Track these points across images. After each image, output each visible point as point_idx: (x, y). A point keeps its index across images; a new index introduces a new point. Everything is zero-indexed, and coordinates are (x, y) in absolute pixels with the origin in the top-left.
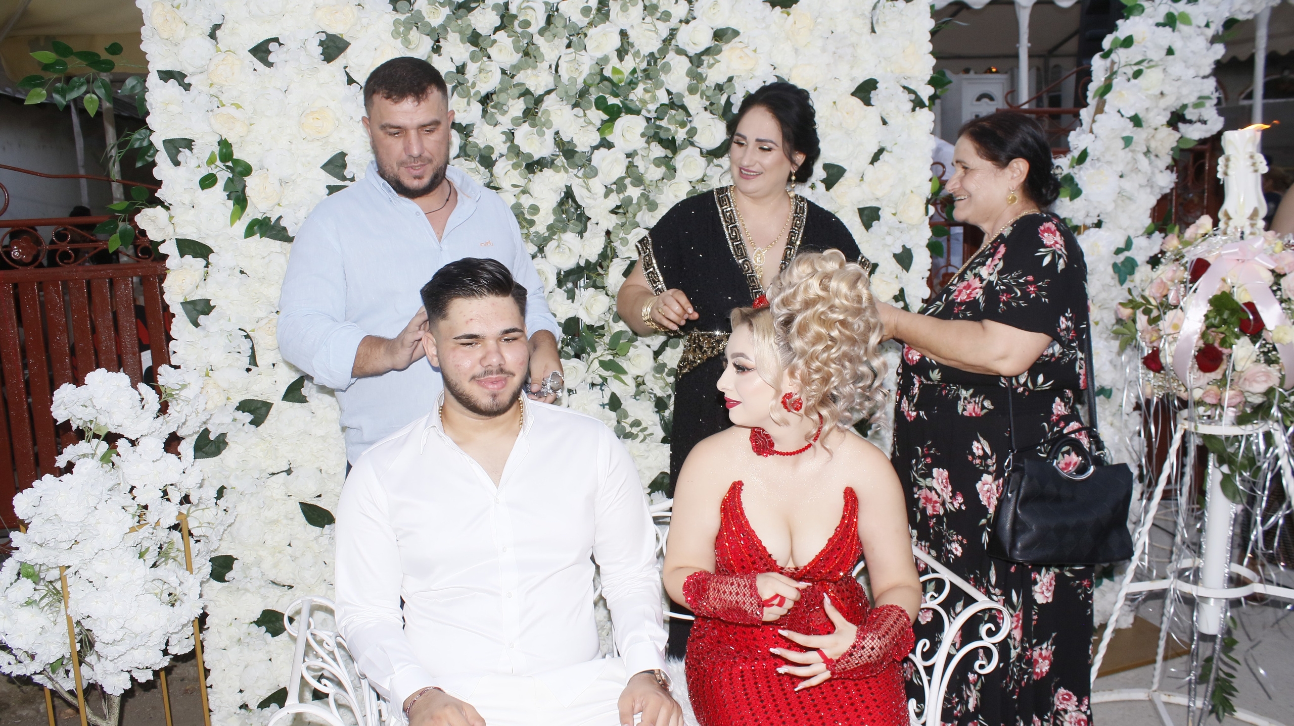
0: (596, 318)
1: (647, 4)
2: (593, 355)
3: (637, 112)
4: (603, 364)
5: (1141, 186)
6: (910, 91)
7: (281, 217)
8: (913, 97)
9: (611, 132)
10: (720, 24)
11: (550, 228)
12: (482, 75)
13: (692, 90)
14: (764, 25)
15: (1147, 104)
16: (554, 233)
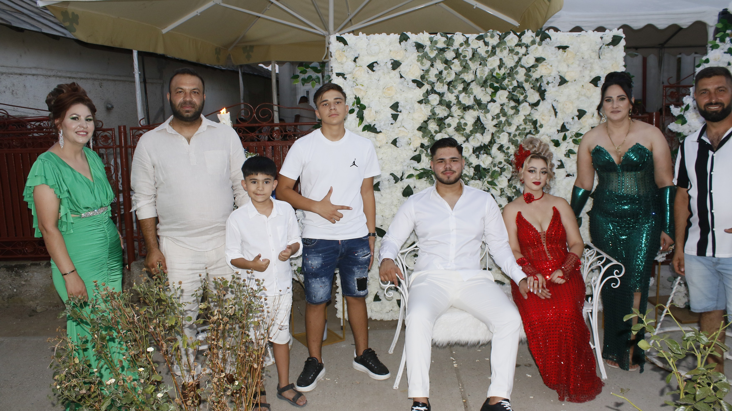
0: (487, 166)
1: (511, 49)
2: (485, 179)
3: (505, 89)
4: (489, 183)
7: (375, 125)
9: (495, 96)
10: (538, 56)
11: (471, 131)
12: (448, 75)
13: (526, 81)
14: (555, 56)
16: (473, 134)
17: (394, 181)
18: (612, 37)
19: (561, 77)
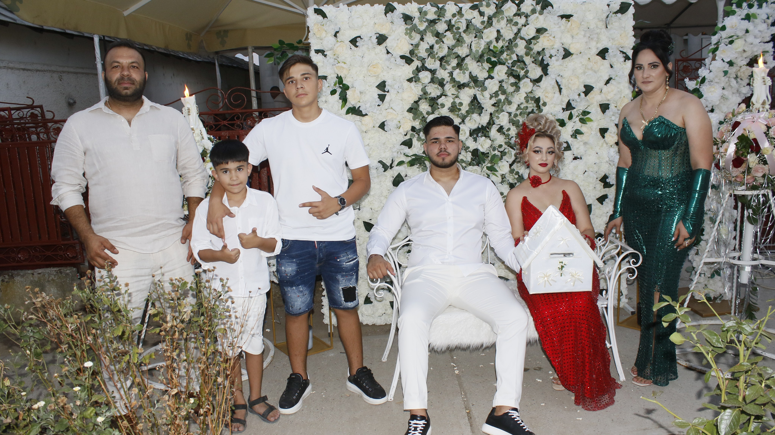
0: (485, 150)
1: (509, 19)
2: (484, 165)
3: (504, 64)
4: (488, 168)
5: (733, 93)
6: (623, 53)
8: (625, 55)
10: (539, 26)
11: (467, 112)
13: (527, 54)
15: (736, 55)
16: (469, 114)
17: (383, 169)
18: (620, 3)
19: (565, 50)
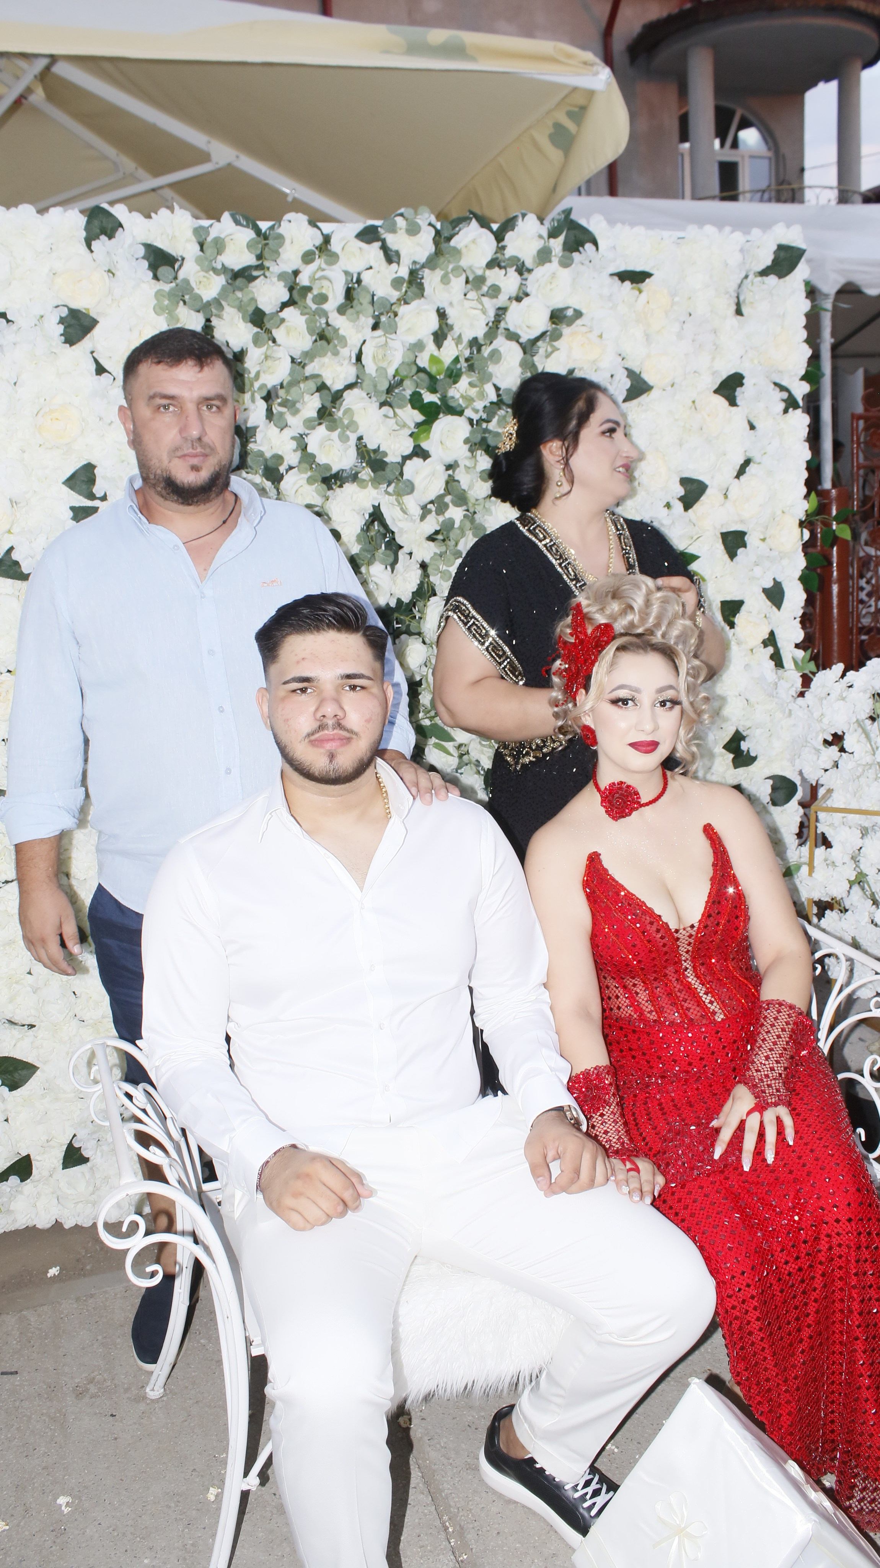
1: (472, 275)
3: (460, 413)
6: (782, 388)
7: (11, 549)
8: (785, 395)
9: (428, 438)
10: (558, 302)
12: (268, 364)
14: (612, 303)
18: (775, 248)
19: (631, 374)
